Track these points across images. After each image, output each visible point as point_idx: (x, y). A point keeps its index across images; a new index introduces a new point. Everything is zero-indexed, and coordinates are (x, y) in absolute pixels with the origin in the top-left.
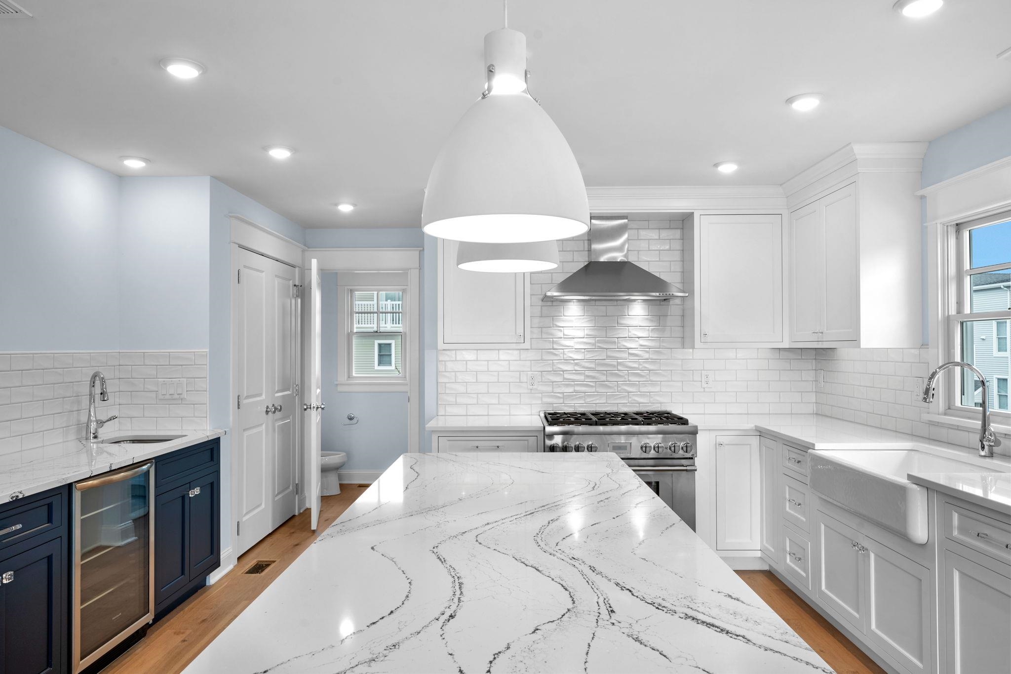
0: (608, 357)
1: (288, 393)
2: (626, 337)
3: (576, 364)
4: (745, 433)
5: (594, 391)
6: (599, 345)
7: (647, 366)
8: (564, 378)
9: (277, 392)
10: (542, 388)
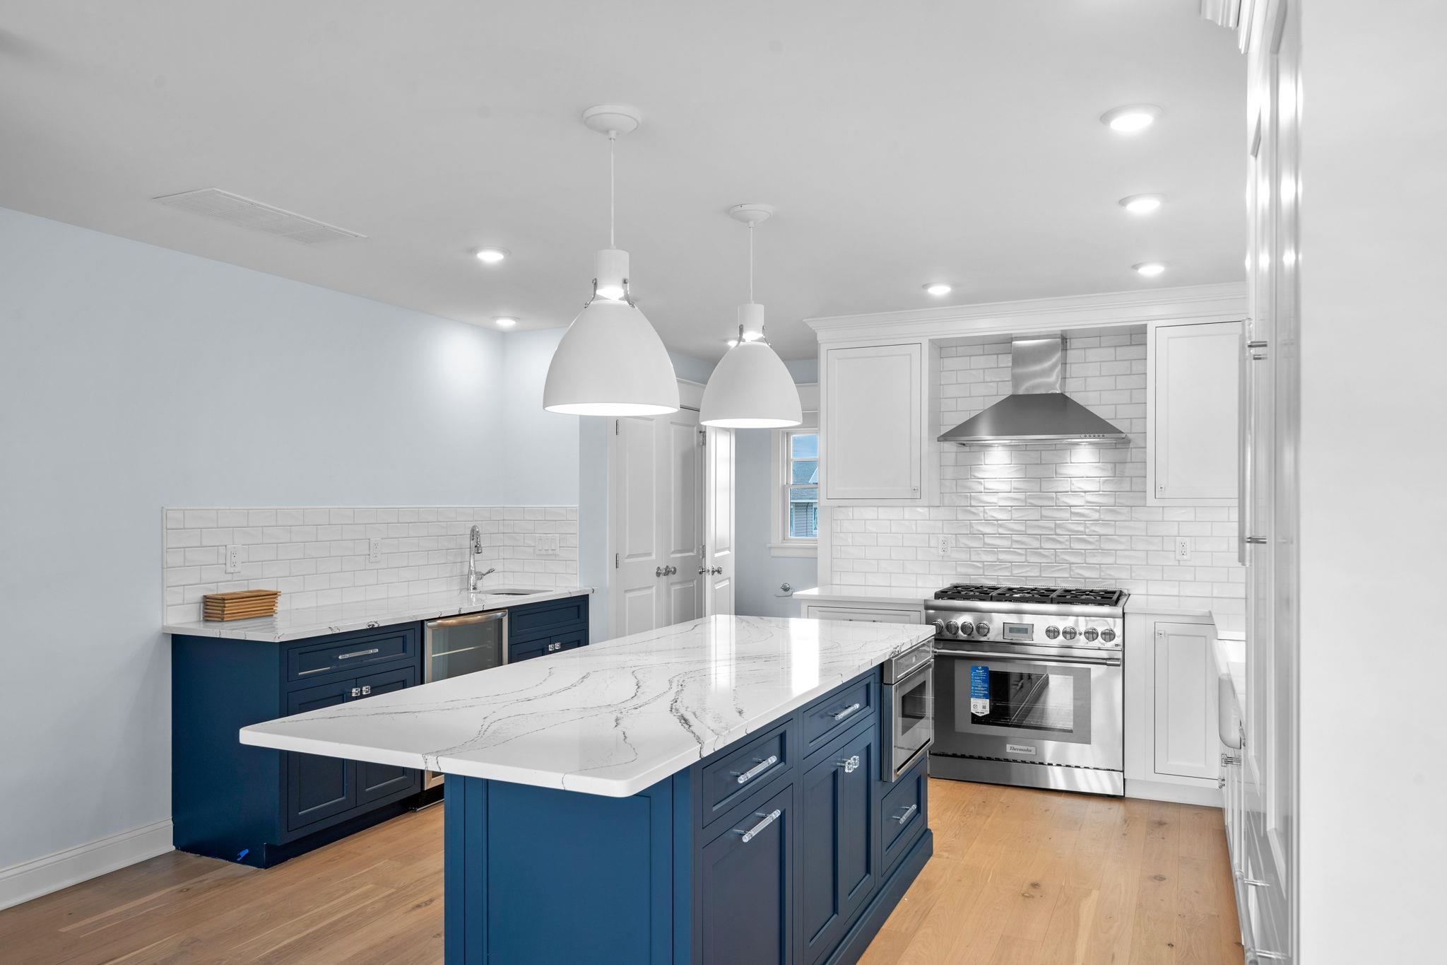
0: (1042, 517)
1: (691, 554)
2: (1068, 492)
3: (1001, 526)
4: (1198, 621)
5: (1024, 560)
6: (1031, 501)
7: (1096, 529)
8: (985, 544)
9: (673, 553)
10: (955, 555)
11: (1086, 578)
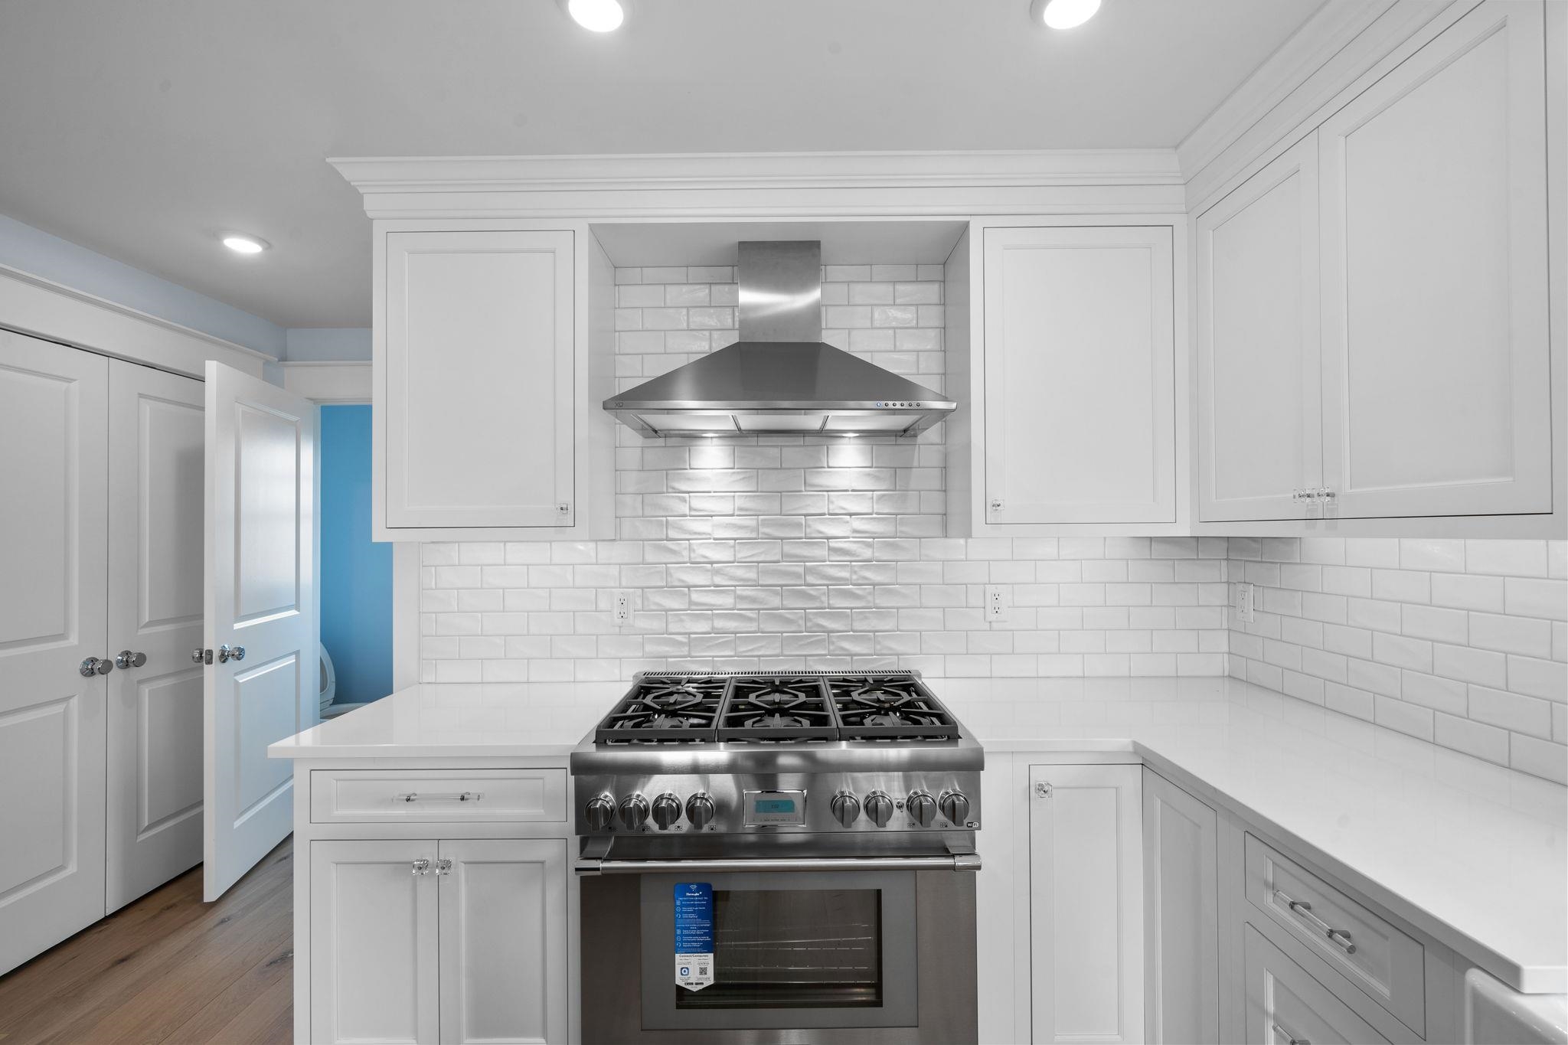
0: (785, 556)
2: (824, 514)
3: (717, 572)
4: (1108, 761)
5: (756, 629)
6: (767, 530)
7: (868, 574)
8: (691, 603)
9: (147, 625)
10: (642, 624)
11: (852, 655)
